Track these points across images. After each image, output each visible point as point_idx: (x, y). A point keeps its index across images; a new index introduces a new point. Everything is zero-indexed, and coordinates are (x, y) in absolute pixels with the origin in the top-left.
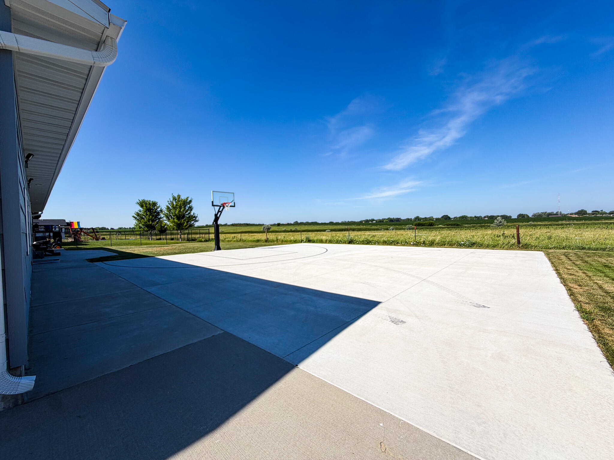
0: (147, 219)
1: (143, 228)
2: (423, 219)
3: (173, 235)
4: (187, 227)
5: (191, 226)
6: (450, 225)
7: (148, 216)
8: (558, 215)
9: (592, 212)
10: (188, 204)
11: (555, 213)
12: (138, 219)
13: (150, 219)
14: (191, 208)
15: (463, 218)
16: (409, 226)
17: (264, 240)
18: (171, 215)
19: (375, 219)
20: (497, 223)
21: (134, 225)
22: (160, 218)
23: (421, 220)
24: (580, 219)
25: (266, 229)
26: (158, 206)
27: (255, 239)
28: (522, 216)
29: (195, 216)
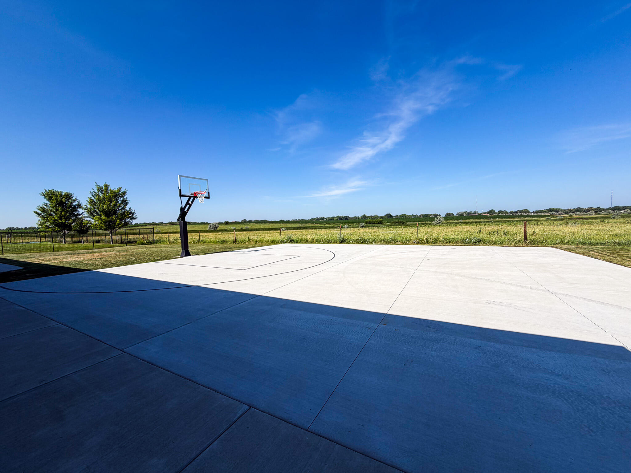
0: (58, 216)
1: (51, 228)
2: (369, 217)
3: (99, 236)
4: (120, 226)
5: (126, 224)
6: (397, 223)
7: (58, 212)
8: (475, 214)
9: (498, 211)
10: (121, 197)
11: (473, 212)
12: (43, 216)
13: (63, 216)
14: (125, 202)
15: (403, 216)
16: (362, 224)
17: (232, 241)
18: (97, 210)
19: (325, 217)
20: (437, 221)
21: (38, 224)
22: (78, 215)
23: (367, 218)
24: (491, 217)
25: (213, 228)
26: (74, 198)
27: (220, 240)
28: (449, 215)
29: (132, 212)
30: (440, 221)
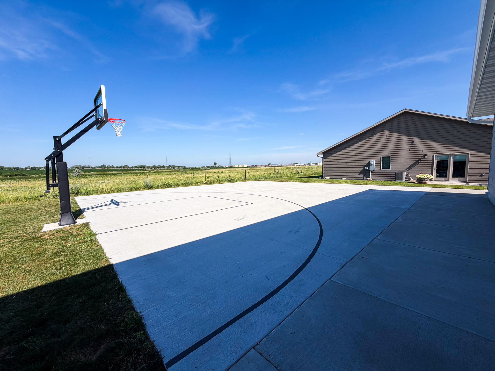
8: (89, 168)
9: (108, 166)
11: (87, 166)
24: (103, 171)
30: (79, 174)
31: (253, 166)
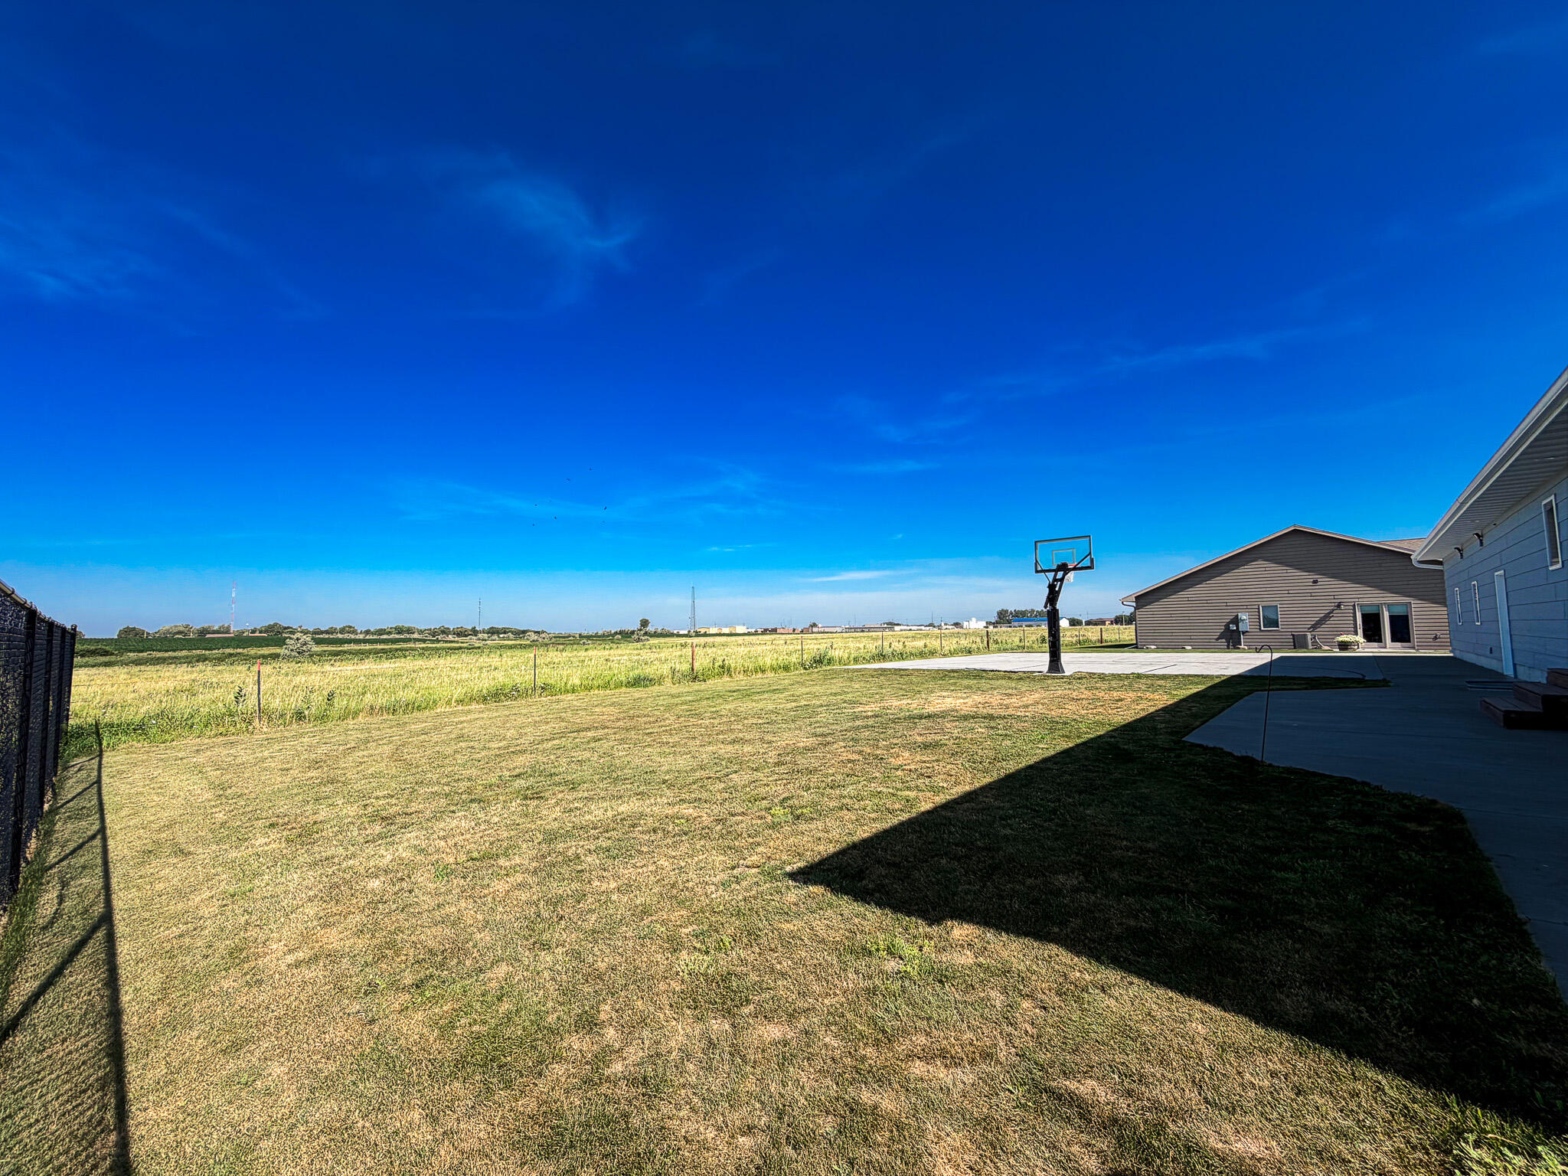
30: (304, 648)
31: (766, 630)
